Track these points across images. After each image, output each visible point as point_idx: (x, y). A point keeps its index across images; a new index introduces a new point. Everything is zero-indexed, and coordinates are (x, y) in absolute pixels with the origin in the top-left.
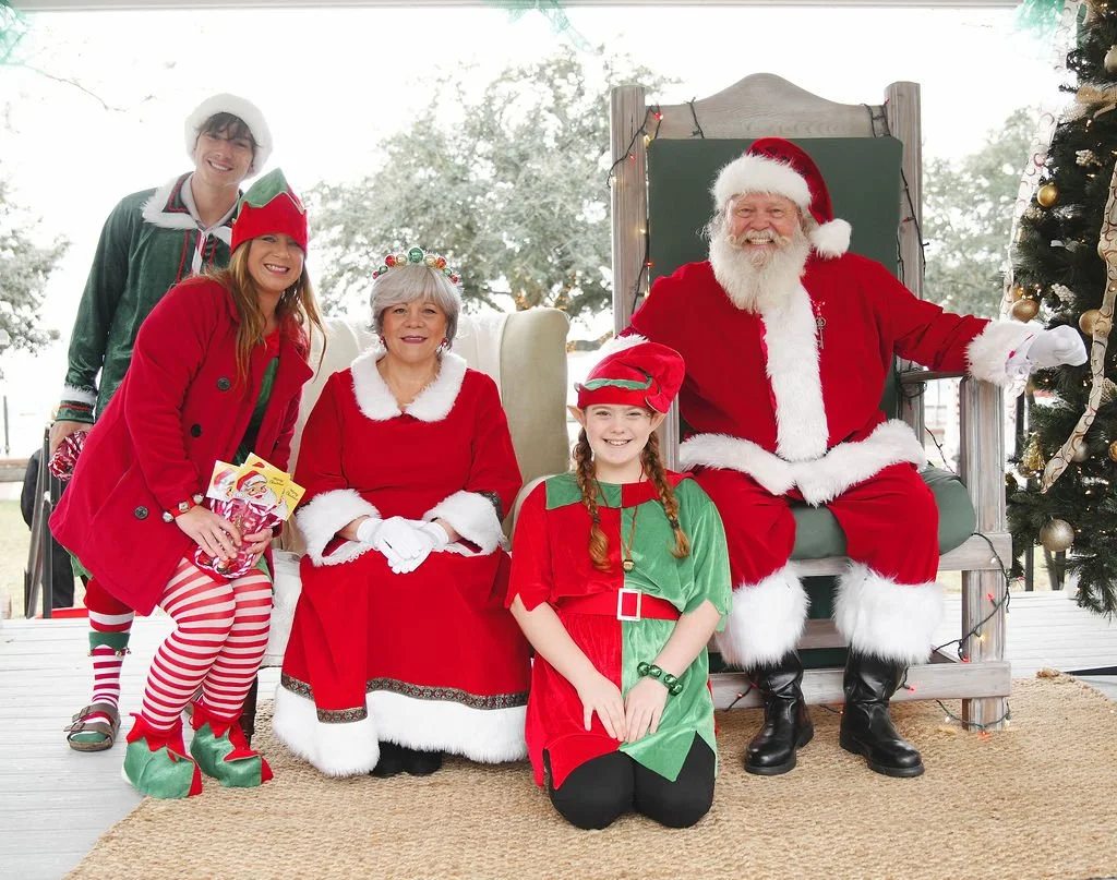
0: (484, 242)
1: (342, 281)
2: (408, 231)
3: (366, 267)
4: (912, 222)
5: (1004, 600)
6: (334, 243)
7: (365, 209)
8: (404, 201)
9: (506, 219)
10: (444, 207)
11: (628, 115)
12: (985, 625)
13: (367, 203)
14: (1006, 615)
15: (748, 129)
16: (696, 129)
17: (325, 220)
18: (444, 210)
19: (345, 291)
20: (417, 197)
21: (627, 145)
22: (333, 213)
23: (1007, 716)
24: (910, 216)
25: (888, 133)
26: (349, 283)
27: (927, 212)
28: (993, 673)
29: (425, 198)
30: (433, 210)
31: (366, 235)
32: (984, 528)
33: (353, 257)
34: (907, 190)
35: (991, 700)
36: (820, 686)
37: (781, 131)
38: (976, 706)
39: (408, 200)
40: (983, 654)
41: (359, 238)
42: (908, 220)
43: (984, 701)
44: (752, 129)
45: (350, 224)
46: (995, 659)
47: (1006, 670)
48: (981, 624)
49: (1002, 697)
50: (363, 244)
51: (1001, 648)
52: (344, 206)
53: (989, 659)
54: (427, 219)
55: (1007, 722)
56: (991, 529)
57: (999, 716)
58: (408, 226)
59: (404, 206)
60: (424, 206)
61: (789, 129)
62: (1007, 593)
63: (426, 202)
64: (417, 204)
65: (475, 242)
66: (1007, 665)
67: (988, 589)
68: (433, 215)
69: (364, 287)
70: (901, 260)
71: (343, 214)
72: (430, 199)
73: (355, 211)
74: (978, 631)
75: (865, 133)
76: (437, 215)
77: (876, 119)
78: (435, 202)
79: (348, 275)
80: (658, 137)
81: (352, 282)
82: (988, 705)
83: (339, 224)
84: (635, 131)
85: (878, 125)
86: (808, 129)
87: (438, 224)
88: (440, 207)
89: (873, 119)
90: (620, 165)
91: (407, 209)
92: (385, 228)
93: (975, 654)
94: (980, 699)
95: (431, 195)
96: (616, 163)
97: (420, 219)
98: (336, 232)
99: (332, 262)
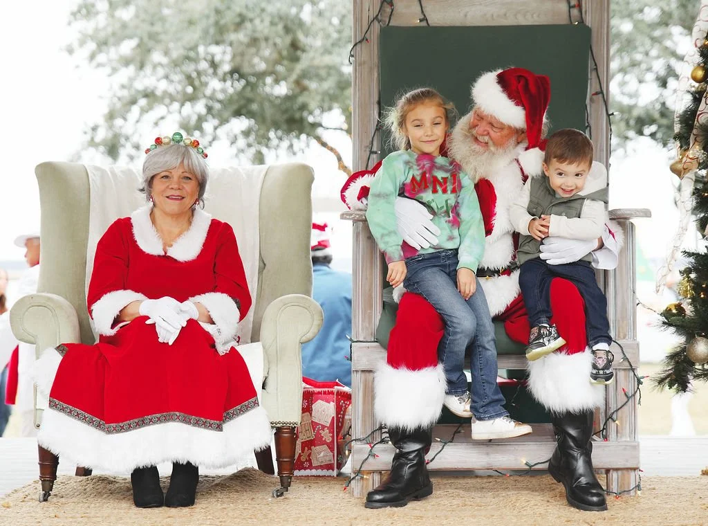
0: (310, 67)
1: (135, 110)
2: (216, 50)
3: (165, 92)
4: (601, 95)
5: (635, 393)
6: (126, 62)
7: (163, 20)
8: (213, 14)
9: (339, 39)
10: (262, 21)
11: (366, 6)
12: (620, 411)
13: (166, 12)
14: (637, 406)
15: (466, 16)
16: (422, 17)
17: (114, 34)
18: (262, 26)
19: (137, 122)
20: (229, 8)
21: (364, 30)
22: (124, 26)
23: (638, 487)
24: (599, 90)
25: (582, 21)
26: (144, 111)
27: (614, 88)
28: (625, 449)
29: (238, 9)
30: (248, 25)
31: (166, 53)
32: (619, 337)
33: (148, 80)
34: (596, 69)
35: (625, 472)
36: (488, 454)
37: (493, 19)
38: (614, 475)
39: (218, 12)
40: (619, 435)
41: (157, 57)
42: (596, 94)
43: (620, 472)
44: (469, 16)
45: (146, 39)
46: (628, 439)
47: (636, 448)
48: (617, 411)
49: (635, 469)
50: (160, 64)
51: (634, 431)
52: (137, 16)
53: (624, 439)
54: (241, 37)
55: (639, 492)
56: (624, 338)
57: (632, 485)
58: (217, 43)
59: (212, 20)
60: (238, 20)
61: (498, 16)
62: (638, 388)
63: (240, 15)
64: (229, 18)
65: (299, 67)
66: (636, 444)
67: (623, 383)
68: (249, 32)
69: (162, 118)
70: (589, 126)
71: (137, 27)
72: (244, 12)
73: (152, 24)
74: (614, 416)
75: (563, 20)
76: (254, 31)
77: (574, 7)
78: (250, 15)
79: (143, 102)
80: (390, 24)
81: (147, 112)
82: (623, 475)
83: (130, 37)
84: (371, 18)
85: (575, 12)
86: (515, 15)
87: (254, 41)
88: (257, 22)
89: (570, 7)
90: (358, 47)
91: (217, 23)
92: (188, 46)
93: (612, 435)
94: (617, 470)
95: (247, 7)
96: (355, 45)
97: (233, 37)
98: (128, 47)
99: (123, 87)
